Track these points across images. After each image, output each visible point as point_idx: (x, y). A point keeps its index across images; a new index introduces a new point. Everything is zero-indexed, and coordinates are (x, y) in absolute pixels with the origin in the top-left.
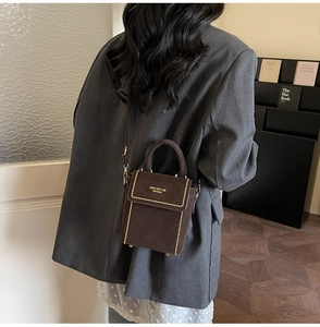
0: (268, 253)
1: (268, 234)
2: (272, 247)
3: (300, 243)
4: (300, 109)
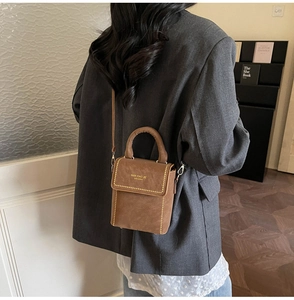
0: (241, 206)
1: (237, 189)
2: (244, 200)
3: (264, 194)
4: (259, 83)
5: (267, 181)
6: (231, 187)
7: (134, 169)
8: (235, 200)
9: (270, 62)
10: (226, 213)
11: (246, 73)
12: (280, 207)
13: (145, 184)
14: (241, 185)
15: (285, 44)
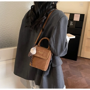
0: (70, 69)
4: (75, 27)
5: (78, 61)
6: (66, 62)
7: (40, 50)
8: (67, 67)
9: (79, 21)
10: (64, 71)
11: (71, 24)
12: (82, 69)
13: (42, 55)
14: (69, 62)
15: (84, 15)
